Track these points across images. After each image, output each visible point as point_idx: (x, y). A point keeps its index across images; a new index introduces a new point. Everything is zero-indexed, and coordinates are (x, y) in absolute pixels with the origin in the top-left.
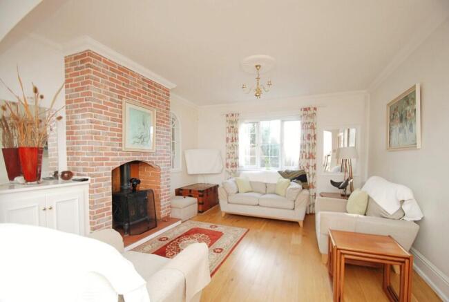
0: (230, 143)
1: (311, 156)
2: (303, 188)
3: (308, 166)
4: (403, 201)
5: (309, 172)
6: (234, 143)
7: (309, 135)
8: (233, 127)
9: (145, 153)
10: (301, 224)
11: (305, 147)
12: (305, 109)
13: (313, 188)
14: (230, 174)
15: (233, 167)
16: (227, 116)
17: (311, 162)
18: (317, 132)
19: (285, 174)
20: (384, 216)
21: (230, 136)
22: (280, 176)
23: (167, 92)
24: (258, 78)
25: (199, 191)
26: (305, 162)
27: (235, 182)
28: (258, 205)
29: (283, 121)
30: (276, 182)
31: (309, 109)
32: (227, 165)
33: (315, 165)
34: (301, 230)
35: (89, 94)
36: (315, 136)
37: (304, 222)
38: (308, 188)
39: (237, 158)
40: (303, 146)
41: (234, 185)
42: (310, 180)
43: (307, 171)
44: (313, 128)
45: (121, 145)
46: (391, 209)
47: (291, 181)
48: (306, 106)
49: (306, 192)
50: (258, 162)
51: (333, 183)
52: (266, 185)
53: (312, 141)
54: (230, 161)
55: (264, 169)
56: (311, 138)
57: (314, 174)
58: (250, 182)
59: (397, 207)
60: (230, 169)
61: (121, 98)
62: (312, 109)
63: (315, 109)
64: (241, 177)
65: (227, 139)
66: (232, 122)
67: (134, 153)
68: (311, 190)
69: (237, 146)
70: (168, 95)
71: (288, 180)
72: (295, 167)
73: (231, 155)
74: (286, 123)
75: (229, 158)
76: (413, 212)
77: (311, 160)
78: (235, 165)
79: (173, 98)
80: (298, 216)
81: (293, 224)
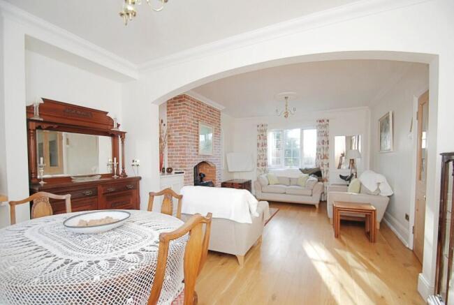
0: (260, 148)
1: (325, 157)
2: (319, 181)
3: (322, 165)
4: (379, 184)
5: (324, 169)
6: (264, 148)
7: (323, 141)
8: (262, 135)
9: (209, 156)
10: (317, 206)
11: (320, 150)
12: (320, 121)
13: (327, 181)
14: (261, 171)
15: (263, 166)
16: (258, 126)
17: (325, 162)
18: (329, 138)
19: (305, 171)
20: (368, 193)
21: (260, 142)
22: (301, 172)
23: (219, 112)
24: (286, 106)
25: (240, 184)
26: (320, 162)
27: (267, 177)
28: (285, 193)
29: (302, 130)
30: (297, 176)
31: (323, 121)
32: (258, 164)
33: (328, 164)
34: (317, 210)
35: (185, 121)
36: (328, 141)
37: (320, 204)
38: (323, 181)
39: (266, 159)
40: (318, 149)
41: (266, 179)
42: (324, 175)
43: (321, 168)
44: (326, 135)
45: (197, 151)
46: (373, 189)
47: (310, 175)
48: (321, 118)
49: (320, 183)
50: (283, 161)
51: (341, 176)
52: (290, 180)
53: (325, 146)
54: (260, 162)
55: (288, 167)
56: (325, 143)
57: (327, 171)
58: (278, 177)
59: (376, 187)
60: (260, 168)
61: (198, 121)
62: (325, 121)
63: (328, 121)
64: (270, 173)
65: (258, 144)
66: (262, 131)
67: (204, 156)
68: (325, 183)
69: (266, 150)
70: (220, 115)
71: (307, 175)
72: (312, 166)
73: (261, 157)
74: (305, 131)
75: (260, 159)
76: (386, 191)
77: (325, 160)
78: (265, 165)
79: (223, 116)
80: (315, 200)
81: (311, 207)
